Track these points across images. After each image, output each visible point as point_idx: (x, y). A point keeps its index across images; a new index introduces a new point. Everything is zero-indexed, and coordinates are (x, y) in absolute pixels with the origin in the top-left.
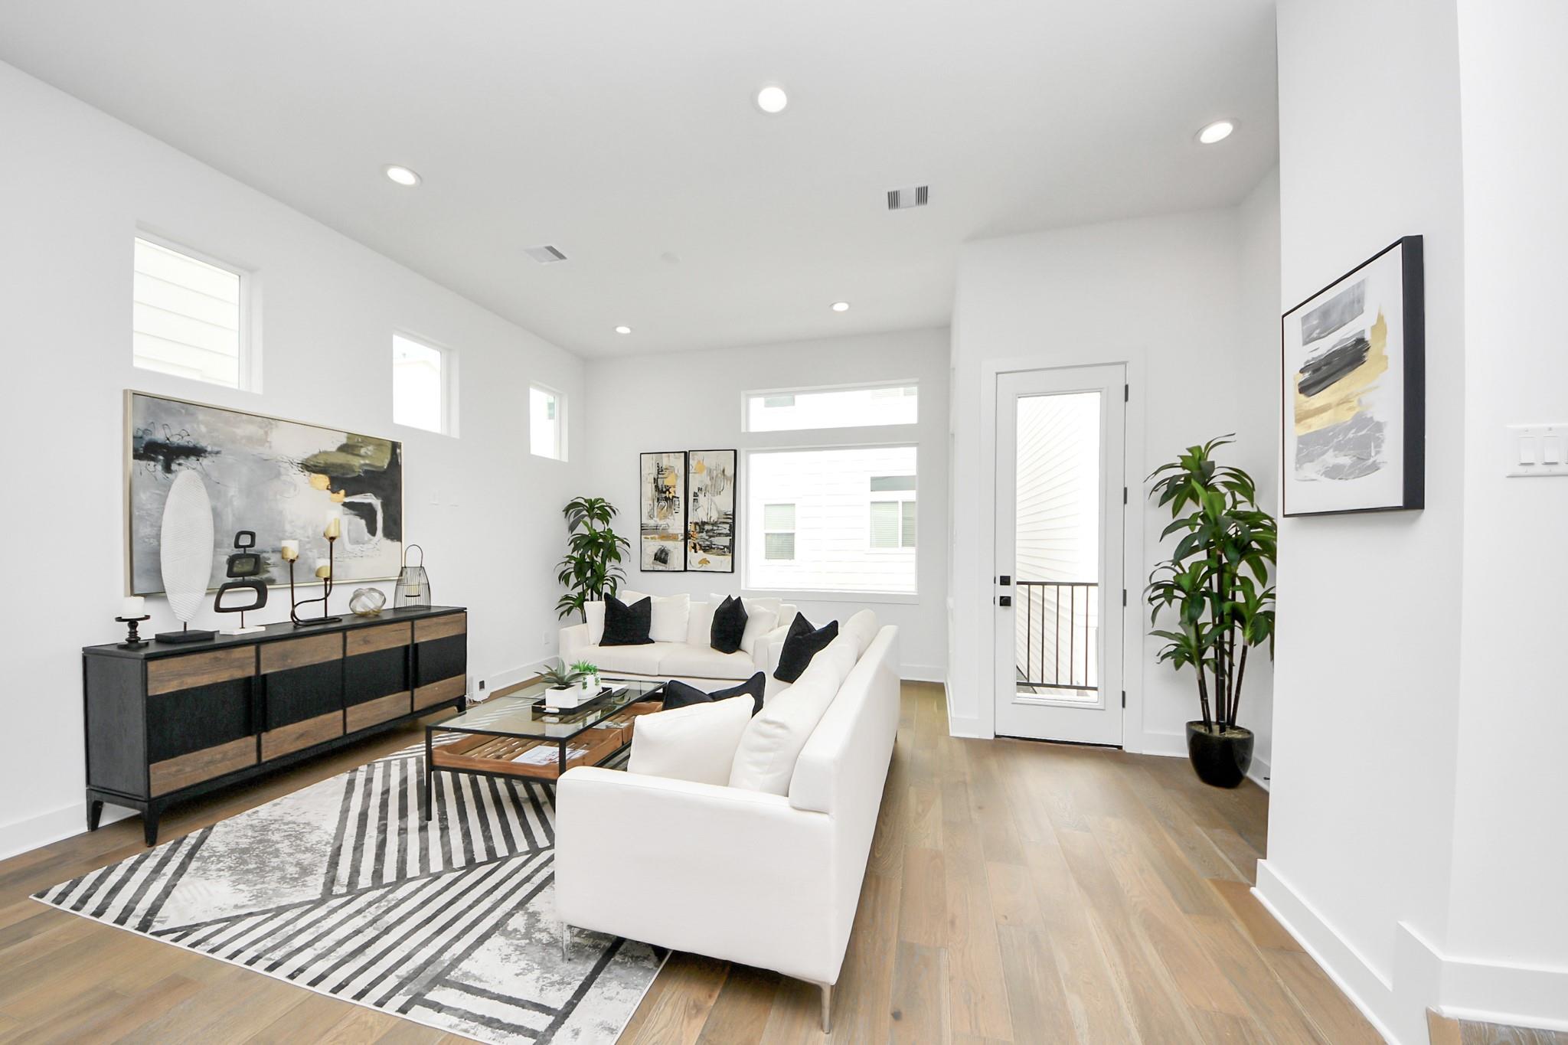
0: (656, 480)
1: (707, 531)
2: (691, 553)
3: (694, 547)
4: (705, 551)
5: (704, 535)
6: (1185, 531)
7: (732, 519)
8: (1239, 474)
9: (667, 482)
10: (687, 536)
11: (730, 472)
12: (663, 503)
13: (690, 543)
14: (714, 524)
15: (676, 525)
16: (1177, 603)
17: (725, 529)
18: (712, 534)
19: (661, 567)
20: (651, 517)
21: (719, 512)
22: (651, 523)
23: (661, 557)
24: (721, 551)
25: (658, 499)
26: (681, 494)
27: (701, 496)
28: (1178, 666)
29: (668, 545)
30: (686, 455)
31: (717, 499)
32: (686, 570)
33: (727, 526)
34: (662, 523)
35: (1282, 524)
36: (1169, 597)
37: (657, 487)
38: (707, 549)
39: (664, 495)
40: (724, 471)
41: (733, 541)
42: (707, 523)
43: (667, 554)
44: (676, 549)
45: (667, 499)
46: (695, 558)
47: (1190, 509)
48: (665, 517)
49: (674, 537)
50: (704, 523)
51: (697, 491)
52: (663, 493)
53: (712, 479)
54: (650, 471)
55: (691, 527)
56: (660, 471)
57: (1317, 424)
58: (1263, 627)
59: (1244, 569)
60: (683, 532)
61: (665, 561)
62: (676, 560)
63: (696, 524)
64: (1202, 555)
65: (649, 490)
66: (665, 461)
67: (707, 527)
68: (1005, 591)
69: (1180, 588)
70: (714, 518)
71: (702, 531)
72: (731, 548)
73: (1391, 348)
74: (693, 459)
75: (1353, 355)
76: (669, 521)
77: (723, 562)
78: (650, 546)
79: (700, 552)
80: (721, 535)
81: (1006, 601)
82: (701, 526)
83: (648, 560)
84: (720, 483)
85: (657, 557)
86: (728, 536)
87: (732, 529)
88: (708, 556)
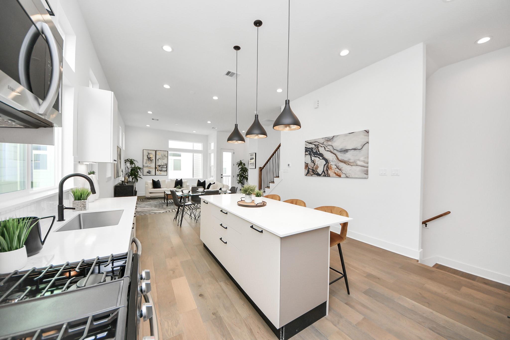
1: (161, 167)
3: (158, 170)
4: (160, 171)
5: (160, 168)
6: (240, 169)
7: (167, 165)
8: (244, 163)
9: (150, 156)
10: (156, 168)
11: (166, 155)
12: (149, 161)
13: (157, 170)
14: (163, 166)
15: (153, 165)
16: (239, 177)
18: (162, 168)
19: (149, 174)
20: (146, 163)
21: (164, 163)
22: (146, 165)
23: (149, 172)
24: (164, 171)
25: (148, 160)
26: (154, 159)
27: (159, 160)
28: (239, 183)
29: (151, 170)
30: (156, 151)
31: (163, 161)
32: (155, 175)
33: (166, 166)
34: (149, 165)
35: (249, 170)
36: (238, 176)
37: (148, 157)
38: (161, 171)
39: (150, 159)
40: (165, 155)
41: (167, 169)
42: (161, 165)
43: (150, 172)
45: (150, 160)
46: (158, 173)
47: (240, 167)
48: (150, 164)
49: (153, 168)
50: (160, 165)
51: (158, 159)
52: (149, 159)
53: (162, 156)
54: (146, 153)
55: (157, 166)
56: (149, 154)
57: (251, 162)
58: (247, 179)
59: (245, 173)
60: (155, 167)
61: (150, 173)
62: (153, 172)
63: (158, 165)
64: (241, 172)
65: (146, 158)
66: (150, 152)
67: (161, 166)
68: (222, 176)
69: (239, 175)
71: (160, 167)
72: (167, 170)
73: (254, 158)
74: (157, 152)
75: (253, 159)
76: (151, 165)
77: (165, 173)
78: (146, 170)
79: (159, 171)
80: (164, 168)
81: (222, 177)
82: (159, 166)
83: (145, 173)
84: (164, 157)
85: (148, 172)
86: (166, 168)
87: (167, 167)
88: (161, 172)
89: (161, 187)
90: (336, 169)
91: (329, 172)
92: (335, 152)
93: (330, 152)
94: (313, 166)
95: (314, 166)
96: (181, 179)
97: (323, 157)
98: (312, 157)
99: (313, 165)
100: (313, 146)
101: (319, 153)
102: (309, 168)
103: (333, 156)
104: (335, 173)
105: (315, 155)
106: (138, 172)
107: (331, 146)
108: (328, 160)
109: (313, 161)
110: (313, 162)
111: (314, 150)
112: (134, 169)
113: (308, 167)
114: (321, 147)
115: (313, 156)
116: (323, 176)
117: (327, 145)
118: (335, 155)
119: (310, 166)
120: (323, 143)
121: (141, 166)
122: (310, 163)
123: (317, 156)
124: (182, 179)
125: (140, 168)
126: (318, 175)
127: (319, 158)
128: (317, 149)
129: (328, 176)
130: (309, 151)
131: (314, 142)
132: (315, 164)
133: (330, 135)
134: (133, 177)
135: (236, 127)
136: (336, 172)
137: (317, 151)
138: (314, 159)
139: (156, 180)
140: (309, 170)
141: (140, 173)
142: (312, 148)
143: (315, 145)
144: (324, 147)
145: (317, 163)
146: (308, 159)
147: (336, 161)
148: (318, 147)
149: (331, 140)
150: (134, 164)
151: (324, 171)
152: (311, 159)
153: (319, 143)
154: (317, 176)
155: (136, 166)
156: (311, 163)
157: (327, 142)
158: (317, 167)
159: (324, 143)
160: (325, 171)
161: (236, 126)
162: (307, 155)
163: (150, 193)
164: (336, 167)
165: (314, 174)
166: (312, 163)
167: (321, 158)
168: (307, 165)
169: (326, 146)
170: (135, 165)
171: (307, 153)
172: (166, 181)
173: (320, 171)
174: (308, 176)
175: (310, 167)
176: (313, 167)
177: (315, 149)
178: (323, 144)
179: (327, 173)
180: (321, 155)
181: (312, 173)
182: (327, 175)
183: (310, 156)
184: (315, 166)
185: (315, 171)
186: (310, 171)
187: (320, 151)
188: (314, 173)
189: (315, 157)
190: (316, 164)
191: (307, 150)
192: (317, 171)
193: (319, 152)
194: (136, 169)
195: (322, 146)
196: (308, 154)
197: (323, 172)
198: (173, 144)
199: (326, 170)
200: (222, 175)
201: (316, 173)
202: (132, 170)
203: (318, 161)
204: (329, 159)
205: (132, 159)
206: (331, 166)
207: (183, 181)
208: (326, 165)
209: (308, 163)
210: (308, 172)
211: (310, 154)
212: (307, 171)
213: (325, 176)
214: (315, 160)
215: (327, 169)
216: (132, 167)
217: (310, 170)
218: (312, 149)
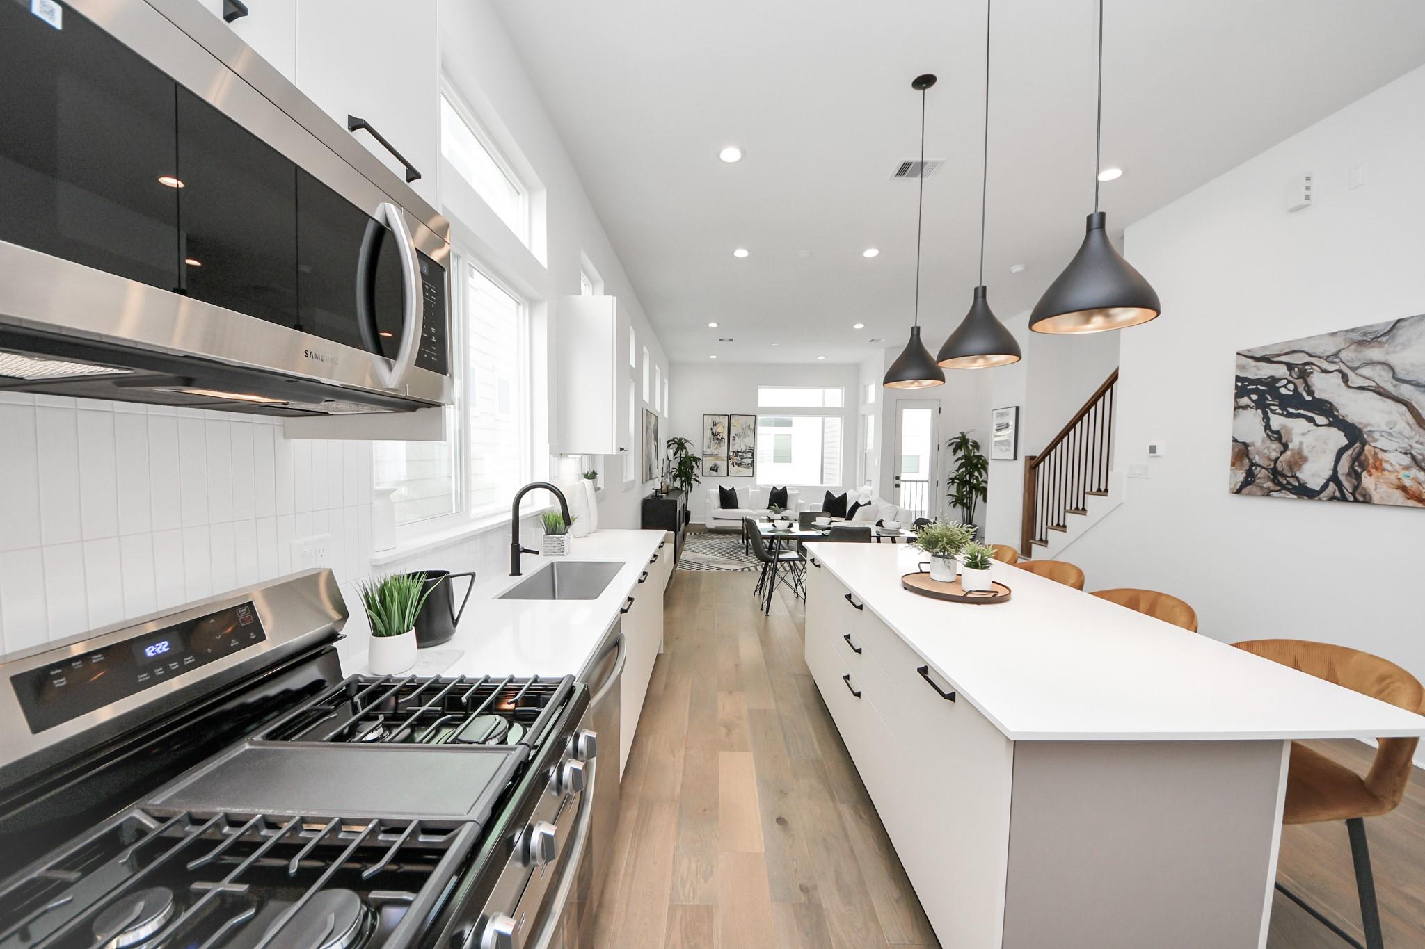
0: (712, 429)
1: (740, 456)
2: (731, 466)
3: (733, 464)
5: (738, 458)
6: (960, 462)
7: (753, 450)
8: (975, 442)
9: (719, 430)
10: (729, 458)
11: (752, 427)
12: (715, 441)
13: (731, 462)
14: (744, 452)
15: (723, 452)
16: (956, 485)
17: (750, 455)
18: (743, 457)
19: (714, 473)
20: (709, 447)
21: (746, 445)
22: (709, 451)
23: (715, 468)
24: (748, 466)
25: (713, 439)
26: (725, 436)
27: (737, 438)
28: (954, 506)
29: (719, 463)
30: (730, 417)
31: (746, 440)
32: (728, 475)
33: (751, 454)
34: (716, 452)
35: (990, 462)
36: (953, 483)
37: (712, 433)
38: (740, 465)
39: (716, 437)
40: (749, 426)
41: (753, 461)
42: (740, 452)
43: (718, 467)
44: (723, 465)
45: (718, 439)
46: (734, 470)
47: (960, 454)
48: (717, 448)
49: (722, 459)
50: (738, 452)
51: (735, 435)
52: (715, 435)
53: (743, 429)
54: (708, 425)
55: (731, 454)
56: (715, 424)
57: (998, 439)
58: (984, 492)
59: (976, 474)
60: (727, 456)
61: (716, 471)
62: (723, 471)
63: (734, 452)
64: (964, 469)
65: (708, 434)
66: (717, 419)
67: (740, 454)
68: (897, 482)
69: (957, 479)
70: (744, 449)
71: (737, 455)
72: (752, 464)
73: (1012, 423)
74: (733, 419)
75: (1007, 426)
76: (719, 450)
77: (748, 471)
78: (708, 463)
79: (736, 466)
80: (747, 458)
81: (898, 486)
82: (736, 453)
83: (707, 471)
84: (747, 432)
85: (712, 469)
86: (750, 458)
87: (753, 455)
88: (740, 469)
89: (739, 506)
90: (1407, 468)
91: (1368, 481)
92: (1406, 391)
93: (1375, 395)
94: (1274, 455)
95: (1282, 453)
96: (785, 489)
97: (1336, 417)
98: (1270, 415)
99: (1274, 450)
100: (1281, 371)
101: (1309, 398)
102: (1252, 464)
103: (1390, 413)
104: (1403, 489)
105: (1291, 410)
106: (692, 468)
107: (1379, 367)
108: (1360, 431)
109: (1278, 432)
110: (1277, 437)
111: (1285, 386)
112: (684, 460)
113: (1251, 457)
114: (1325, 371)
115: (1280, 412)
116: (1332, 498)
117: (1356, 364)
118: (1407, 404)
119: (1258, 453)
120: (1336, 355)
121: (698, 455)
122: (1258, 444)
123: (1300, 411)
124: (785, 487)
125: (696, 460)
126: (1304, 492)
127: (1311, 420)
128: (1299, 382)
129: (1356, 501)
130: (1256, 391)
131: (1287, 354)
132: (1286, 447)
133: (1380, 317)
134: (683, 479)
135: (915, 337)
136: (1408, 483)
137: (1301, 389)
138: (1284, 427)
139: (728, 488)
140: (1256, 472)
141: (696, 471)
142: (1272, 377)
143: (1290, 367)
144: (1340, 371)
145: (1301, 443)
146: (1251, 426)
147: (1407, 431)
148: (1304, 375)
149: (1384, 339)
150: (685, 448)
151: (1334, 478)
152: (1267, 426)
153: (1310, 355)
154: (1295, 497)
155: (690, 455)
156: (1263, 441)
157: (1355, 351)
158: (1300, 459)
159: (1343, 355)
160: (1342, 478)
161: (915, 333)
162: (1246, 407)
163: (715, 519)
164: (1407, 460)
165: (1279, 488)
166: (1268, 443)
167: (1320, 420)
168: (1241, 452)
169: (1353, 369)
170: (687, 452)
171: (1245, 401)
172: (750, 491)
173: (1314, 473)
174: (1249, 494)
175: (1257, 459)
176: (1276, 460)
177: (1289, 382)
178: (1334, 357)
179: (1356, 488)
180: (1325, 408)
181: (1269, 484)
182: (1353, 494)
183: (1260, 411)
184: (1288, 453)
185: (1284, 476)
186: (1261, 474)
187: (1314, 388)
188: (1279, 484)
189: (1289, 415)
190: (1291, 446)
191: (1243, 387)
192: (1298, 474)
193: (1310, 393)
194: (688, 462)
195: (1330, 367)
196: (1253, 405)
197: (1332, 485)
198: (769, 397)
199: (1349, 474)
200: (898, 478)
201: (1289, 483)
202: (680, 463)
203: (1303, 434)
204: (1366, 426)
205: (682, 439)
206: (1381, 455)
207: (789, 492)
208: (1350, 452)
209: (1247, 442)
210: (1246, 478)
211: (1261, 405)
212: (1241, 476)
213: (1343, 499)
214: (1289, 431)
215: (1352, 467)
216: (681, 457)
217: (1257, 470)
218: (1272, 382)
